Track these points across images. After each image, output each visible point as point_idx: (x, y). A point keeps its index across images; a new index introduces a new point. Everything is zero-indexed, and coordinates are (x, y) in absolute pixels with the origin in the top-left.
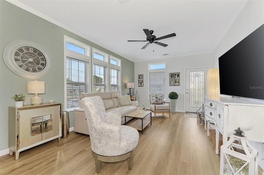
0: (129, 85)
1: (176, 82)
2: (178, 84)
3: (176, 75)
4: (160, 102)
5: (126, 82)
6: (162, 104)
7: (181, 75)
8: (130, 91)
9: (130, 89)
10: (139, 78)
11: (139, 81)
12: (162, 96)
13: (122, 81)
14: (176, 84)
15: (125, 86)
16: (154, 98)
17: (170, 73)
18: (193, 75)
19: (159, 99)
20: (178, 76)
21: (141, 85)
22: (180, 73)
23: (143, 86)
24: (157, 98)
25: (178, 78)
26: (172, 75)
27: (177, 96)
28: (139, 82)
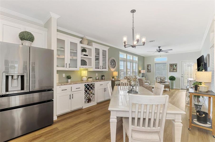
0: (142, 71)
1: (174, 70)
2: (176, 71)
3: (174, 65)
4: (163, 82)
5: (140, 69)
6: (164, 83)
7: (178, 65)
8: (143, 75)
9: (143, 74)
10: (148, 67)
11: (147, 68)
12: (164, 78)
13: (138, 69)
14: (174, 71)
15: (140, 72)
16: (159, 79)
17: (170, 64)
18: (186, 65)
19: (163, 80)
20: (176, 66)
21: (149, 71)
22: (177, 64)
23: (150, 72)
24: (161, 79)
25: (176, 67)
26: (171, 65)
27: (175, 78)
28: (147, 70)
